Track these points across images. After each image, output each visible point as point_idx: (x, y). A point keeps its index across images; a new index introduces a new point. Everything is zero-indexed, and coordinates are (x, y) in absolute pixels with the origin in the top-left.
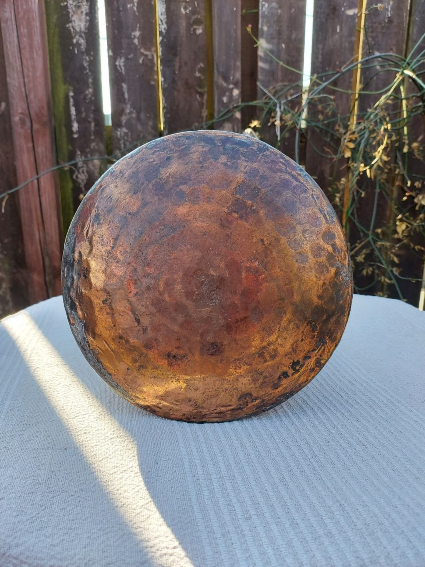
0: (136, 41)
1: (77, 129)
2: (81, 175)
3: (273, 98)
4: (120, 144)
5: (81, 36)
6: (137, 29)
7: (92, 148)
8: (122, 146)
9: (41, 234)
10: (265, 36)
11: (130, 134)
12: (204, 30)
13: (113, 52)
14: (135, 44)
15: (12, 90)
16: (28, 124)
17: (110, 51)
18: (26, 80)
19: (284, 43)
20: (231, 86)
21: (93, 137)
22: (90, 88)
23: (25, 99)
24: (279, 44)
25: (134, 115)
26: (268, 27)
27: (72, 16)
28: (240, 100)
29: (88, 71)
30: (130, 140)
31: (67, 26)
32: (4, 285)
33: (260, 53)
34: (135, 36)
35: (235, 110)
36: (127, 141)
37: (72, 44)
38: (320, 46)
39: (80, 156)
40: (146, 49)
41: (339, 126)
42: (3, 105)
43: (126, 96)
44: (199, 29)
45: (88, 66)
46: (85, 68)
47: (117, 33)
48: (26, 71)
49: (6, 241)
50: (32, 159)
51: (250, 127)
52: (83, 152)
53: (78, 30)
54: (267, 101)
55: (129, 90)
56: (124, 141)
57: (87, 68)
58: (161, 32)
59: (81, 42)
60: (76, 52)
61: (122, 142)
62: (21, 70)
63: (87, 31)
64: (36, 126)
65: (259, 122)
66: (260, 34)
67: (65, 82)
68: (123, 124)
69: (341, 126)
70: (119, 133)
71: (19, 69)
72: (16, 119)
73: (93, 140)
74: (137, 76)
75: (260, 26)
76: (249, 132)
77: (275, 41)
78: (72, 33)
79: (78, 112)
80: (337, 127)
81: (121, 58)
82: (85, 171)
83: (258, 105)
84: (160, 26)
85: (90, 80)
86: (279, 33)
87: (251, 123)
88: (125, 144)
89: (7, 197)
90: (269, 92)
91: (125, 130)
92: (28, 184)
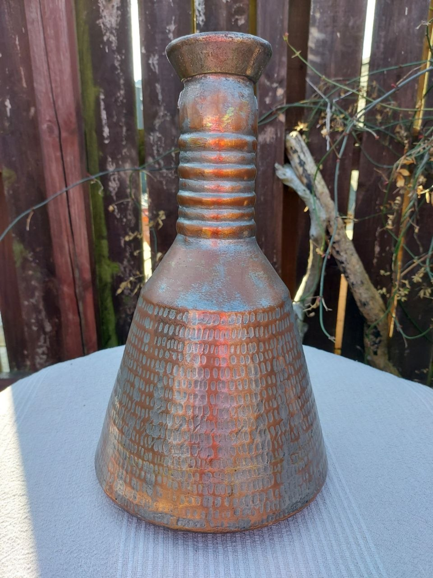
0: (171, 36)
1: (108, 134)
2: (112, 183)
3: (323, 96)
4: (153, 150)
5: (111, 33)
6: (173, 22)
7: (124, 154)
8: (155, 152)
9: (71, 245)
10: (317, 24)
11: (163, 139)
12: (247, 21)
13: (146, 49)
14: (169, 39)
15: (39, 96)
16: (56, 132)
17: (143, 48)
18: (53, 85)
19: (340, 32)
20: (275, 85)
21: (124, 143)
22: (122, 89)
23: (53, 105)
24: (333, 33)
25: (168, 118)
26: (321, 13)
27: (103, 11)
28: (285, 101)
29: (119, 71)
30: (163, 145)
31: (98, 22)
32: (37, 294)
33: (311, 44)
34: (169, 31)
35: (279, 112)
36: (161, 146)
37: (102, 42)
38: (383, 34)
39: (111, 163)
41: (401, 128)
42: (33, 110)
43: (160, 97)
44: (240, 19)
45: (120, 65)
46: (116, 69)
47: (150, 28)
48: (53, 75)
49: (38, 250)
50: (61, 169)
51: (296, 130)
52: (114, 159)
53: (109, 26)
54: (316, 100)
55: (163, 90)
56: (157, 147)
57: (119, 67)
58: (198, 25)
59: (112, 39)
60: (107, 51)
61: (155, 148)
62: (48, 74)
63: (118, 27)
64: (64, 134)
65: (306, 125)
66: (311, 22)
67: (96, 83)
68: (157, 128)
69: (403, 128)
70: (151, 138)
71: (46, 73)
72: (44, 126)
73: (124, 146)
74: (172, 75)
75: (311, 13)
76: (294, 136)
77: (329, 29)
78: (103, 30)
79: (109, 115)
80: (398, 129)
81: (154, 56)
82: (116, 179)
83: (305, 105)
84: (198, 18)
85: (122, 82)
86: (334, 20)
87: (298, 125)
88: (158, 151)
89: (32, 214)
90: (319, 89)
91: (158, 134)
92: (56, 197)
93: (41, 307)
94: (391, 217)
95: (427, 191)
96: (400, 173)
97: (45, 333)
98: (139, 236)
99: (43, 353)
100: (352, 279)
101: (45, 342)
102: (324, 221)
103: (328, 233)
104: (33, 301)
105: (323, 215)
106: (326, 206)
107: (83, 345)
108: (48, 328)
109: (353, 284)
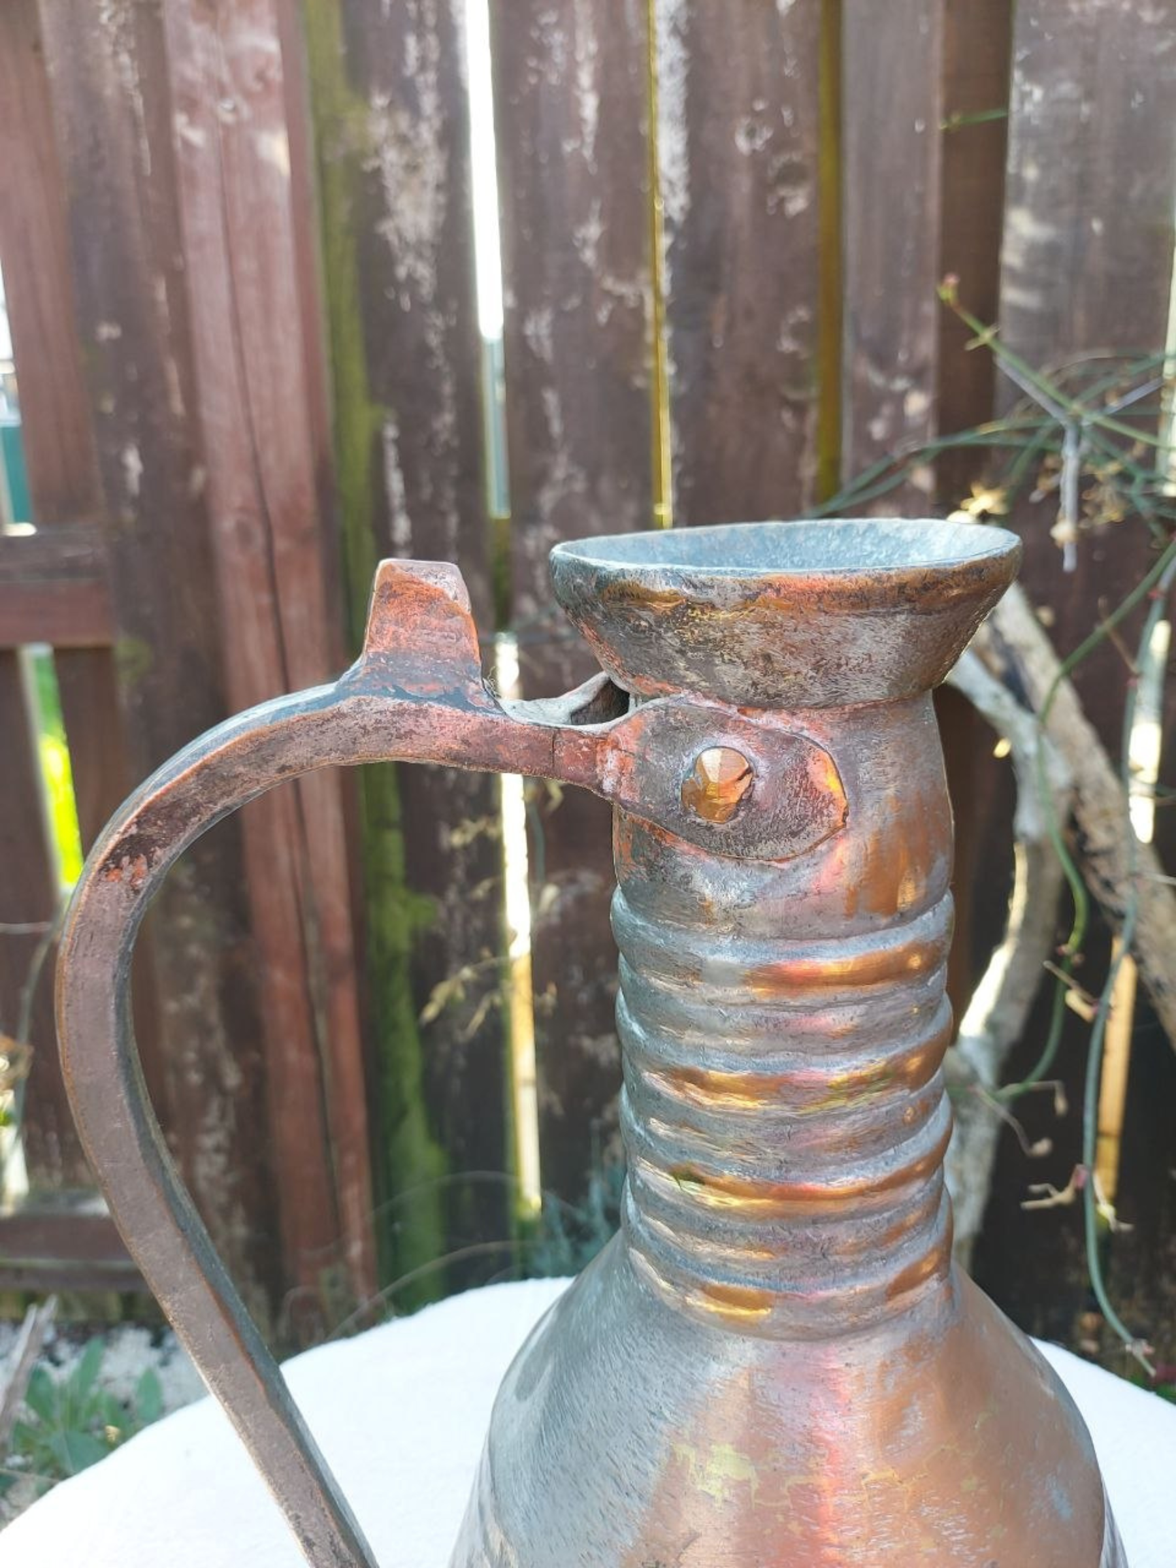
0: (589, 256)
1: (408, 535)
3: (1051, 409)
4: (534, 578)
5: (420, 256)
6: (594, 217)
9: (297, 855)
10: (1029, 198)
12: (814, 201)
13: (518, 295)
14: (583, 265)
15: (214, 442)
16: (259, 539)
17: (511, 293)
18: (255, 411)
19: (1100, 216)
20: (900, 384)
22: (448, 410)
23: (251, 465)
24: (1079, 222)
25: (579, 486)
26: (1045, 168)
27: (396, 197)
28: (931, 430)
29: (440, 361)
31: (381, 228)
32: (202, 981)
33: (1011, 257)
34: (585, 242)
35: (913, 463)
37: (393, 282)
40: (620, 277)
42: (199, 476)
43: (556, 427)
44: (794, 198)
45: (444, 344)
46: (431, 355)
47: (528, 237)
49: (208, 857)
50: (271, 640)
51: (966, 510)
53: (412, 238)
54: (1028, 421)
55: (565, 408)
57: (439, 350)
58: (669, 222)
59: (421, 275)
60: (407, 306)
61: (539, 571)
62: (240, 384)
63: (438, 240)
64: (282, 545)
65: (1000, 496)
66: (1010, 192)
67: (374, 396)
68: (545, 516)
70: (530, 543)
71: (235, 379)
72: (229, 524)
74: (592, 365)
75: (1011, 167)
77: (1067, 212)
78: (395, 247)
79: (411, 483)
81: (540, 313)
83: (995, 441)
84: (667, 202)
85: (447, 388)
86: (1083, 184)
87: (972, 497)
90: (1038, 388)
91: (549, 532)
93: (213, 1016)
97: (223, 1092)
98: (492, 832)
99: (218, 1149)
100: (1157, 969)
101: (223, 1116)
102: (1061, 792)
103: (1073, 823)
104: (192, 1000)
105: (1060, 774)
106: (1066, 743)
107: (327, 1139)
108: (232, 1077)
109: (1158, 985)
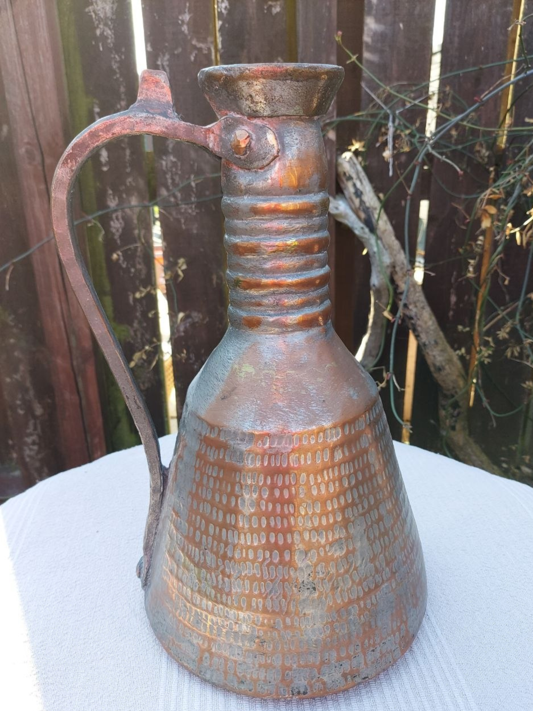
0: (185, 28)
1: (107, 159)
2: (114, 222)
3: (383, 106)
4: (166, 179)
5: (106, 25)
6: (187, 10)
7: (128, 184)
8: (170, 181)
9: (64, 306)
10: (374, 12)
11: (179, 164)
12: (283, 8)
13: (153, 46)
14: (183, 32)
15: (13, 111)
16: (38, 158)
17: (149, 45)
18: (32, 96)
19: (403, 22)
21: (128, 170)
22: (123, 100)
23: (32, 122)
24: (394, 23)
28: (335, 114)
29: (118, 76)
30: (180, 172)
31: (87, 10)
32: (22, 368)
33: (367, 38)
34: (183, 21)
35: (328, 128)
36: (176, 174)
37: (95, 37)
38: (457, 24)
39: (112, 197)
40: (199, 41)
41: (481, 145)
42: (5, 128)
44: (275, 6)
45: (119, 68)
46: (115, 73)
47: (157, 18)
48: (30, 82)
49: (20, 311)
51: (350, 150)
52: (117, 192)
53: (102, 16)
54: (374, 111)
56: (172, 175)
57: (117, 71)
58: (220, 13)
59: (107, 33)
60: (101, 49)
61: (168, 176)
62: (24, 82)
63: (114, 17)
64: (49, 161)
65: (362, 143)
66: (366, 9)
67: (88, 92)
68: (170, 150)
69: (484, 146)
70: (164, 163)
71: (21, 80)
72: (22, 151)
73: (129, 175)
74: (188, 80)
76: (348, 158)
77: (390, 18)
78: (94, 20)
80: (477, 148)
81: (164, 55)
82: (120, 217)
83: (361, 118)
84: (220, 5)
85: (122, 89)
86: (396, 6)
87: (352, 144)
88: (173, 180)
89: (11, 268)
90: (378, 97)
91: (172, 158)
92: (43, 245)
93: (28, 384)
94: (472, 262)
95: (517, 229)
96: (486, 211)
97: (35, 417)
98: (153, 292)
99: (34, 443)
100: (424, 338)
101: (35, 429)
102: (388, 266)
103: (392, 281)
104: (17, 377)
105: (387, 260)
106: (389, 248)
107: (85, 432)
108: (39, 411)
109: (425, 345)
